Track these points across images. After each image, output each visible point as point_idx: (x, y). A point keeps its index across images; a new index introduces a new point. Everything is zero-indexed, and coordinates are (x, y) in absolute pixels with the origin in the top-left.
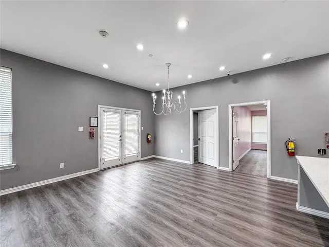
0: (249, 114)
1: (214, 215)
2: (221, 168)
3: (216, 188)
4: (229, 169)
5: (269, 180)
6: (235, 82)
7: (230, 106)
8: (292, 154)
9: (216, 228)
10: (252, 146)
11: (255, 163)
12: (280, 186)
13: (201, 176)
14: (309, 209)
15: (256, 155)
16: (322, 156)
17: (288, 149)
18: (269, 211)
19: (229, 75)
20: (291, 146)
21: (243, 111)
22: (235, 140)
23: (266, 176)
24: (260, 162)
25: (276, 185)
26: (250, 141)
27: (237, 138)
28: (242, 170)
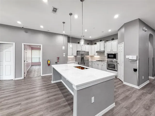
0: (30, 49)
1: (19, 104)
2: (16, 79)
3: (16, 91)
4: (23, 78)
5: (42, 77)
6: (26, 32)
7: (23, 44)
8: (49, 65)
9: (22, 110)
10: (31, 64)
11: (35, 71)
12: (46, 77)
13: (2, 89)
14: (55, 81)
15: (34, 68)
16: (56, 64)
17: (48, 63)
18: (44, 88)
19: (23, 27)
20: (49, 62)
21: (28, 47)
22: (26, 62)
23: (40, 76)
24: (37, 71)
25: (45, 78)
26: (31, 62)
27: (26, 61)
28: (29, 76)
